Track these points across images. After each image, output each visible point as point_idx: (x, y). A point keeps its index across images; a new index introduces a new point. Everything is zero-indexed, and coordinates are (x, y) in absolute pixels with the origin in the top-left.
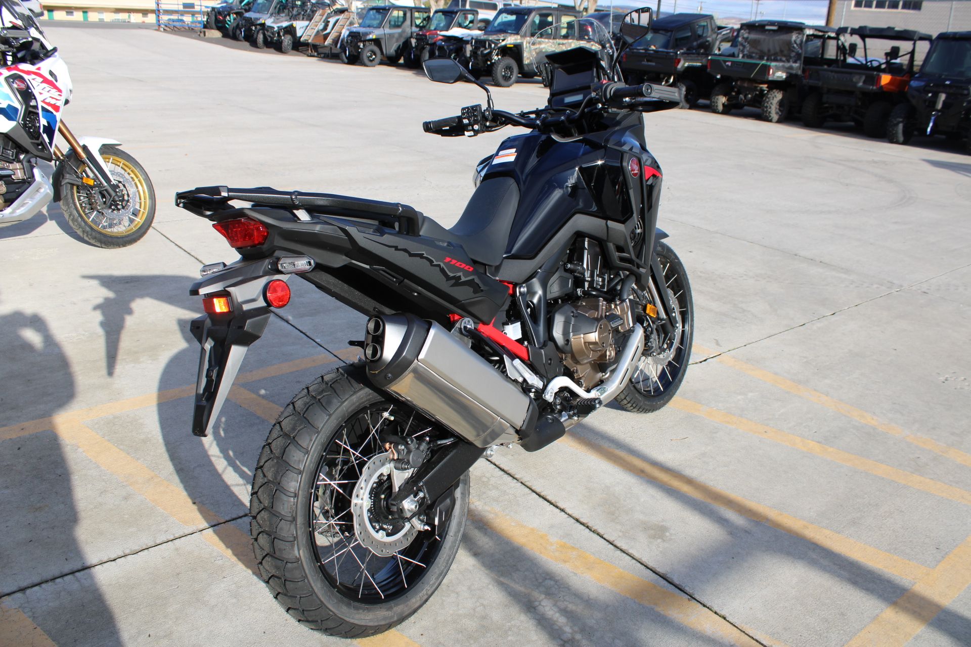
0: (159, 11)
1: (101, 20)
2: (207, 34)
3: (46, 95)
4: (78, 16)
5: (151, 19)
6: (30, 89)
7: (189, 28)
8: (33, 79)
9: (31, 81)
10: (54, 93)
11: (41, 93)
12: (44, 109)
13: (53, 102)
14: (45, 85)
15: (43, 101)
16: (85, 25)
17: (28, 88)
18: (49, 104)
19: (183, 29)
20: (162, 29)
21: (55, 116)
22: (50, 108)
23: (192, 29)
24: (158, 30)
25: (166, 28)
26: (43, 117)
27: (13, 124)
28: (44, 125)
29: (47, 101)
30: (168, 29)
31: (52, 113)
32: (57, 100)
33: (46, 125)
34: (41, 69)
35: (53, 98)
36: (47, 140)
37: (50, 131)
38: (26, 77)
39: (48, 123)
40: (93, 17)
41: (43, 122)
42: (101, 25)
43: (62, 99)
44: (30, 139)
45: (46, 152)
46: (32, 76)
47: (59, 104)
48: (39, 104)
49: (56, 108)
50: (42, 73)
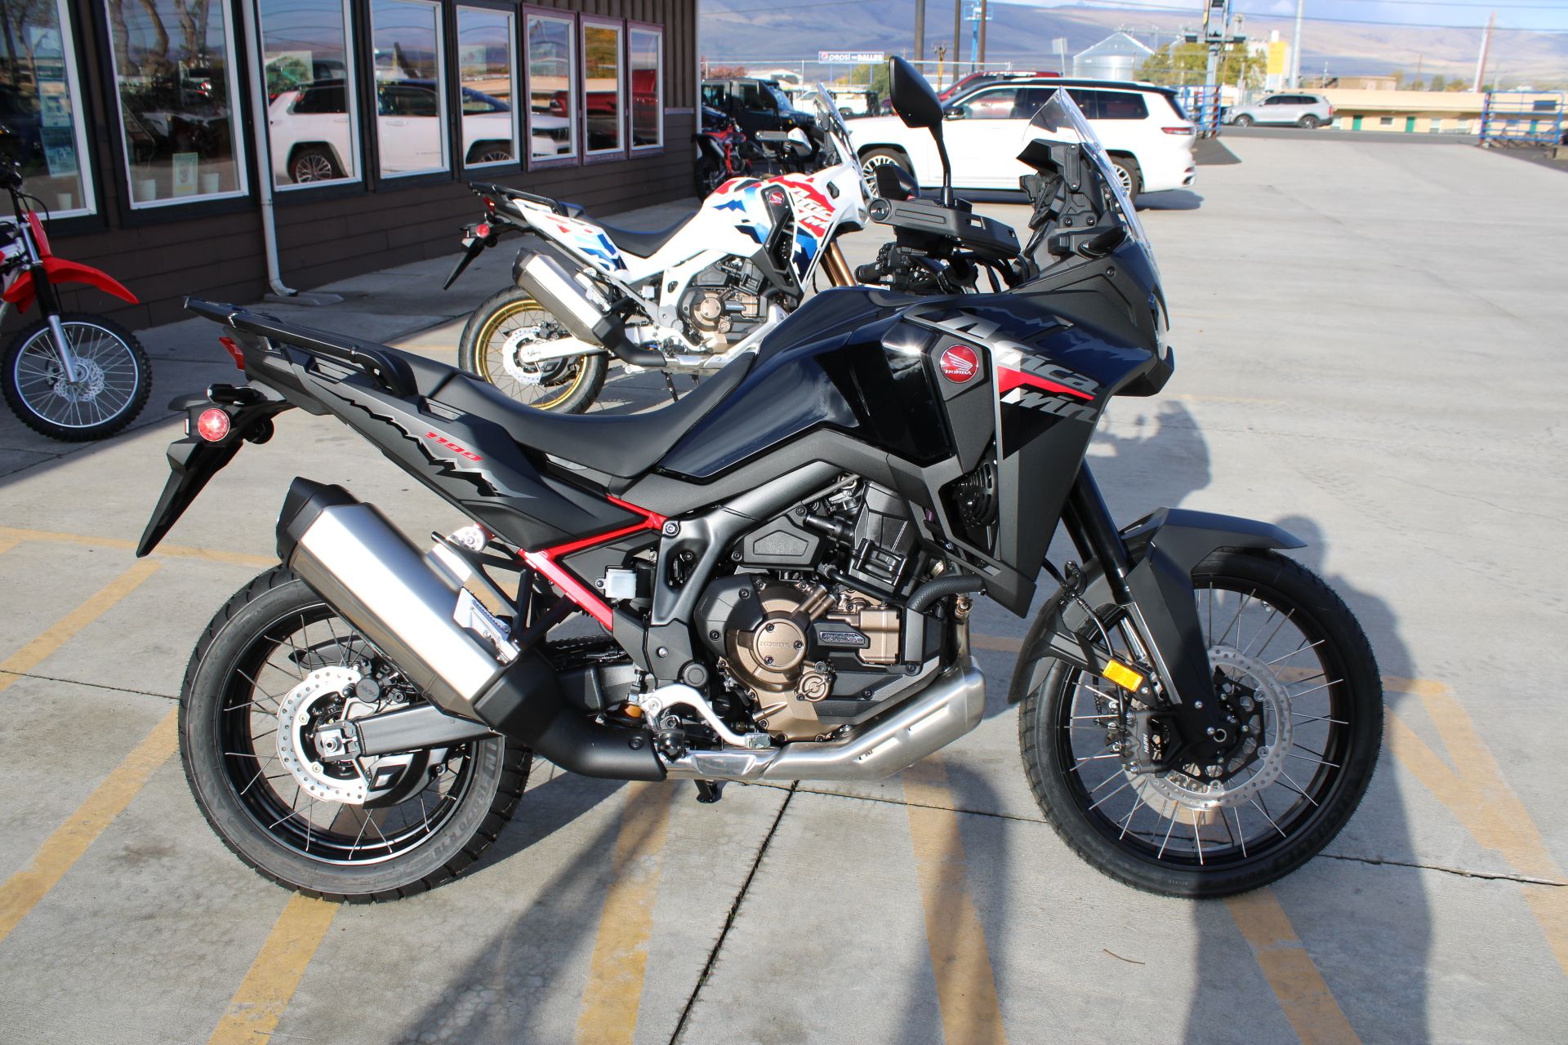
0: (1487, 114)
1: (1434, 131)
2: (1559, 153)
3: (807, 213)
4: (1398, 125)
5: (1475, 127)
6: (789, 204)
7: (1537, 142)
8: (796, 193)
9: (793, 195)
10: (821, 211)
11: (801, 211)
12: (800, 231)
13: (816, 223)
14: (810, 201)
15: (802, 221)
16: (1408, 138)
17: (786, 202)
18: (809, 225)
19: (1525, 145)
20: (1486, 145)
21: (816, 241)
22: (809, 231)
23: (1543, 145)
24: (1479, 146)
25: (1494, 143)
26: (797, 241)
27: (759, 247)
28: (796, 252)
29: (807, 221)
30: (1498, 145)
31: (811, 237)
32: (822, 220)
33: (800, 251)
34: (815, 181)
35: (816, 218)
36: (797, 271)
37: (804, 260)
38: (787, 189)
39: (803, 249)
40: (1422, 126)
41: (796, 247)
42: (1433, 138)
43: (830, 220)
44: (776, 268)
45: (795, 286)
46: (798, 189)
47: (825, 226)
48: (796, 224)
49: (819, 231)
50: (814, 185)
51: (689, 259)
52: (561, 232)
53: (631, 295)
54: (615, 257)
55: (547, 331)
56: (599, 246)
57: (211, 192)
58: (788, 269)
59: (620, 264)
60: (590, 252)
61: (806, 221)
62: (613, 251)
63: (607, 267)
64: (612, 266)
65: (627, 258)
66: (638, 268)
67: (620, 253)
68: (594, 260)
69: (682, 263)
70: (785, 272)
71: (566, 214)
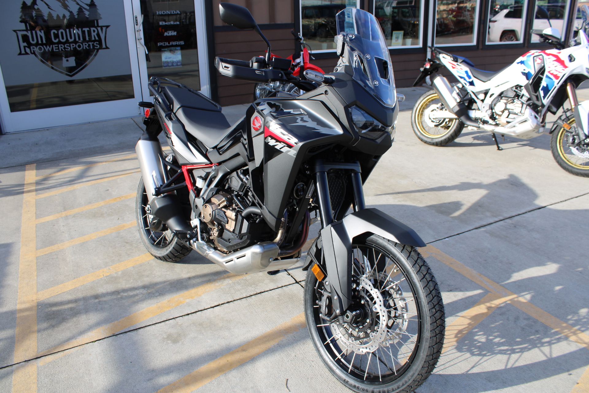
3: (553, 69)
8: (550, 59)
9: (548, 60)
10: (559, 67)
11: (549, 67)
12: (547, 76)
13: (555, 73)
14: (556, 63)
15: (549, 72)
17: (543, 63)
18: (552, 74)
21: (554, 82)
22: (552, 77)
26: (545, 81)
27: (528, 81)
28: (543, 86)
31: (552, 79)
32: (560, 72)
33: (545, 86)
34: (562, 53)
35: (557, 71)
36: (542, 95)
37: (546, 90)
38: (545, 57)
39: (547, 85)
41: (544, 84)
43: (564, 72)
44: (533, 92)
45: (540, 101)
46: (551, 56)
47: (560, 75)
48: (546, 73)
49: (556, 77)
50: (560, 55)
51: (501, 85)
52: (452, 68)
53: (474, 97)
54: (470, 80)
55: (441, 107)
56: (465, 76)
57: (408, 45)
58: (538, 93)
59: (472, 84)
60: (461, 77)
61: (551, 72)
62: (469, 77)
63: (466, 84)
64: (468, 84)
65: (476, 81)
66: (479, 86)
67: (473, 79)
68: (462, 80)
69: (498, 86)
70: (536, 94)
71: (457, 61)
